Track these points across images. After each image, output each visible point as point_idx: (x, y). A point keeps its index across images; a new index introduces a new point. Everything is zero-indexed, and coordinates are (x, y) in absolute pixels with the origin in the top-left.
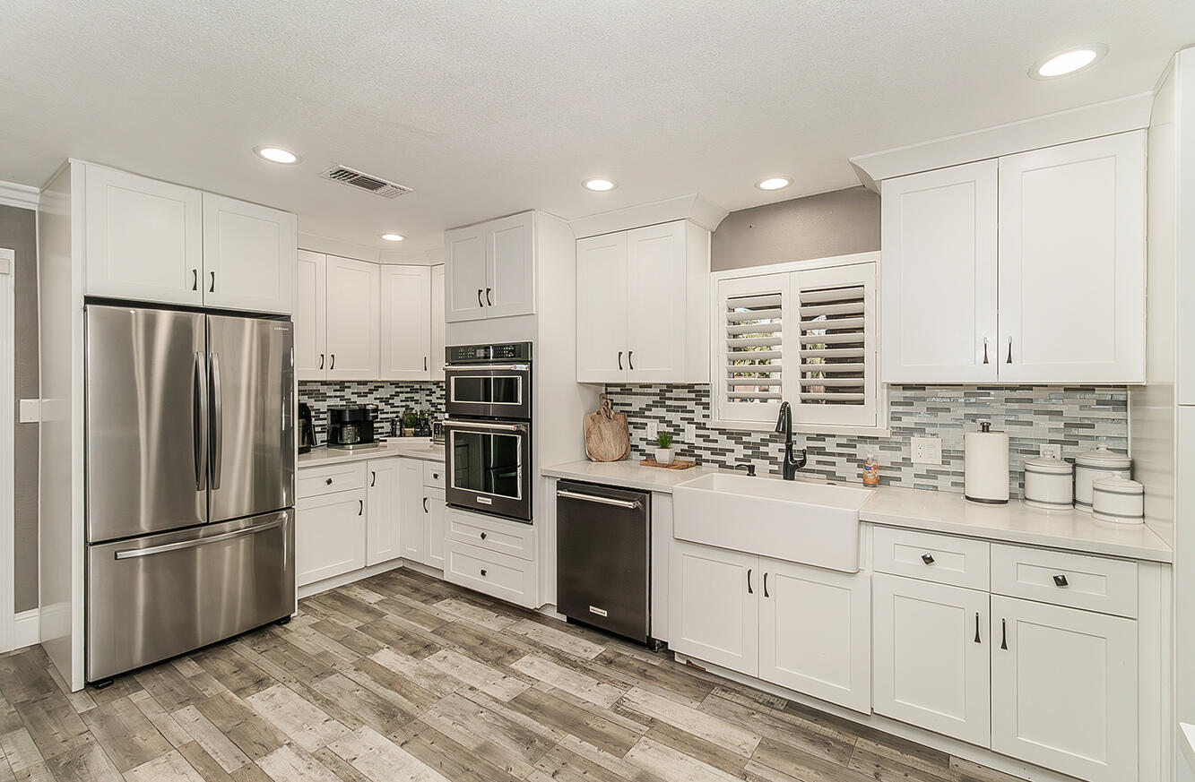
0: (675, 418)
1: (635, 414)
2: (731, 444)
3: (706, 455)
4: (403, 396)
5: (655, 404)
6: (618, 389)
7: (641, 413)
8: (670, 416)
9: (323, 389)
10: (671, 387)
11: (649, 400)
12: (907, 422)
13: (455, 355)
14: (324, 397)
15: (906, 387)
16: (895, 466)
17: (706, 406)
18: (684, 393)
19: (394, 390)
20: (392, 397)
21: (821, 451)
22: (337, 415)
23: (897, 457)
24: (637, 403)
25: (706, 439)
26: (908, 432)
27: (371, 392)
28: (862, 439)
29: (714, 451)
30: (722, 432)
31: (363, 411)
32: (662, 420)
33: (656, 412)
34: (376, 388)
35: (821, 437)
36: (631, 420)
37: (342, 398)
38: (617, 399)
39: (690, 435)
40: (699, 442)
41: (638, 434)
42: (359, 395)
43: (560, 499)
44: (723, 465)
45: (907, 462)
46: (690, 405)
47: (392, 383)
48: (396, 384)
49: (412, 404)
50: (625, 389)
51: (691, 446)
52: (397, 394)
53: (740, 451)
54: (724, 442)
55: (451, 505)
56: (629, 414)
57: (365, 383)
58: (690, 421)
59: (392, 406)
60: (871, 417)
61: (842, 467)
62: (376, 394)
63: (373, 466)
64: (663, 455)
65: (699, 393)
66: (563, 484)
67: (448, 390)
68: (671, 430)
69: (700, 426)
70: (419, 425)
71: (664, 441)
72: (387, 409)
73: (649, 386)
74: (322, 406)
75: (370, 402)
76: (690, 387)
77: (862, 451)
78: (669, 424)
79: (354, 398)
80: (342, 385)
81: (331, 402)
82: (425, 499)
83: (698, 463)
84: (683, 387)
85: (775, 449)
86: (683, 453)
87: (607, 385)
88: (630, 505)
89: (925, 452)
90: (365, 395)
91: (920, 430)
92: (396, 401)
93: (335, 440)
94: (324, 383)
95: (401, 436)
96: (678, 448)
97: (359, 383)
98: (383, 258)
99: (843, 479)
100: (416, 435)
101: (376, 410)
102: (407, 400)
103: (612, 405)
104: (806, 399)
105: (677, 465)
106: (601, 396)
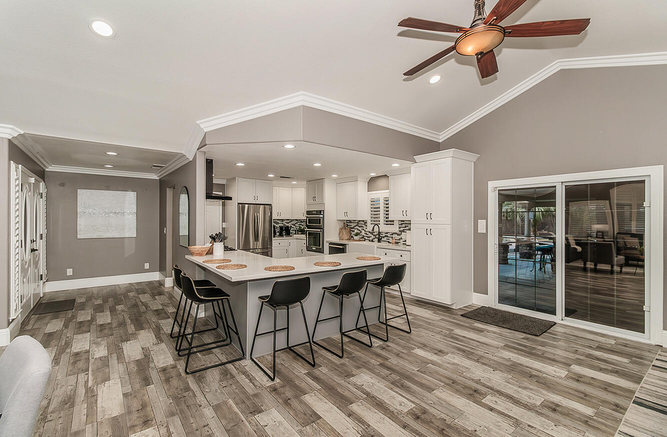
1: (353, 228)
2: (371, 235)
3: (366, 238)
4: (299, 224)
5: (357, 225)
8: (359, 228)
9: (278, 221)
10: (360, 221)
11: (355, 224)
12: (402, 229)
13: (308, 213)
14: (278, 223)
15: (402, 221)
16: (399, 239)
17: (366, 226)
18: (362, 223)
19: (296, 222)
20: (295, 224)
21: (387, 236)
22: (281, 228)
23: (400, 237)
24: (353, 225)
26: (401, 231)
28: (394, 233)
29: (368, 237)
30: (369, 232)
31: (288, 227)
33: (357, 227)
34: (291, 221)
35: (387, 233)
36: (351, 230)
37: (283, 224)
38: (349, 224)
39: (363, 233)
40: (365, 235)
41: (353, 233)
42: (287, 223)
43: (330, 247)
44: (369, 241)
46: (363, 226)
48: (297, 220)
49: (301, 226)
50: (350, 221)
51: (363, 236)
53: (373, 237)
55: (308, 250)
56: (351, 228)
57: (288, 220)
58: (363, 229)
60: (395, 228)
61: (391, 240)
62: (291, 223)
63: (290, 241)
64: (355, 238)
65: (365, 223)
66: (331, 243)
67: (306, 222)
68: (359, 232)
69: (365, 231)
70: (302, 232)
71: (357, 235)
72: (294, 227)
73: (355, 221)
74: (278, 226)
75: (289, 225)
77: (394, 236)
78: (359, 230)
79: (286, 224)
80: (283, 220)
81: (279, 225)
82: (302, 250)
83: (365, 240)
84: (362, 221)
85: (378, 236)
86: (362, 238)
87: (347, 220)
88: (341, 247)
89: (403, 235)
90: (289, 223)
91: (403, 231)
92: (297, 225)
93: (281, 235)
94: (278, 220)
95: (297, 234)
96: (361, 236)
97: (287, 220)
98: (293, 187)
99: (391, 243)
100: (301, 234)
101: (291, 227)
102: (300, 224)
103: (347, 225)
104: (384, 224)
105: (359, 241)
106: (344, 223)
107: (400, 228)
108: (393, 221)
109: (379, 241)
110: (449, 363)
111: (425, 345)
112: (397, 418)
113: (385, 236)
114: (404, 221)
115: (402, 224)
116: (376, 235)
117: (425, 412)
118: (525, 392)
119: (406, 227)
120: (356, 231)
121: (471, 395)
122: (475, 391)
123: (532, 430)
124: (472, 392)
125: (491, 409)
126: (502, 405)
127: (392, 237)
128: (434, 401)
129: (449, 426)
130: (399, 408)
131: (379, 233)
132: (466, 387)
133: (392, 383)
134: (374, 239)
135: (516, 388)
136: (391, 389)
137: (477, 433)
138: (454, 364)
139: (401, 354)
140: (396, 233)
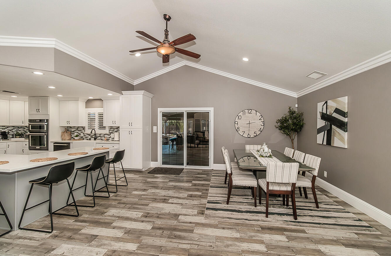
0: (79, 132)
1: (73, 132)
2: (88, 136)
3: (85, 138)
4: (16, 129)
6: (69, 127)
7: (74, 132)
8: (78, 132)
10: (79, 127)
11: (75, 129)
12: (111, 132)
13: (30, 121)
15: (111, 127)
16: (109, 138)
17: (85, 130)
19: (13, 128)
20: (12, 129)
21: (101, 136)
23: (109, 136)
24: (73, 130)
25: (85, 135)
26: (110, 133)
27: (6, 128)
28: (106, 134)
29: (86, 137)
30: (87, 134)
31: (5, 132)
32: (77, 132)
33: (76, 131)
34: (8, 127)
35: (101, 134)
36: (71, 133)
38: (69, 129)
39: (82, 135)
40: (84, 136)
41: (73, 135)
43: (54, 145)
44: (87, 139)
45: (111, 137)
46: (82, 130)
47: (12, 126)
48: (14, 127)
49: (18, 131)
50: (71, 127)
51: (82, 137)
52: (14, 129)
53: (90, 137)
54: (87, 136)
55: (30, 150)
56: (72, 132)
57: (4, 126)
58: (82, 133)
59: (12, 131)
60: (107, 131)
61: (103, 138)
62: (7, 129)
63: (8, 143)
64: (76, 138)
65: (84, 128)
66: (55, 143)
67: (29, 128)
68: (79, 134)
69: (83, 133)
70: (21, 135)
71: (77, 136)
72: (11, 132)
73: (75, 127)
75: (6, 130)
76: (82, 127)
77: (105, 136)
78: (79, 133)
82: (23, 150)
83: (83, 140)
84: (81, 127)
85: (94, 136)
86: (81, 138)
87: (67, 127)
88: (66, 145)
89: (112, 135)
90: (4, 129)
91: (112, 133)
92: (14, 130)
95: (15, 138)
96: (80, 137)
97: (2, 126)
98: (11, 99)
99: (103, 140)
100: (19, 138)
101: (8, 132)
102: (17, 130)
103: (68, 130)
104: (99, 129)
105: (79, 140)
106: (66, 129)
107: (109, 131)
108: (105, 127)
109: (95, 139)
110: (150, 193)
111: (137, 189)
112: (137, 220)
113: (99, 136)
114: (112, 127)
115: (111, 129)
116: (92, 136)
117: (148, 213)
118: (181, 194)
119: (113, 130)
120: (76, 134)
121: (164, 201)
122: (165, 200)
123: (187, 205)
124: (163, 200)
125: (172, 203)
126: (175, 201)
127: (104, 137)
128: (151, 208)
129: (160, 214)
130: (137, 216)
131: (95, 134)
132: (161, 199)
133: (129, 208)
134: (91, 138)
135: (178, 194)
136: (129, 211)
137: (170, 212)
138: (153, 193)
139: (127, 196)
140: (107, 134)
